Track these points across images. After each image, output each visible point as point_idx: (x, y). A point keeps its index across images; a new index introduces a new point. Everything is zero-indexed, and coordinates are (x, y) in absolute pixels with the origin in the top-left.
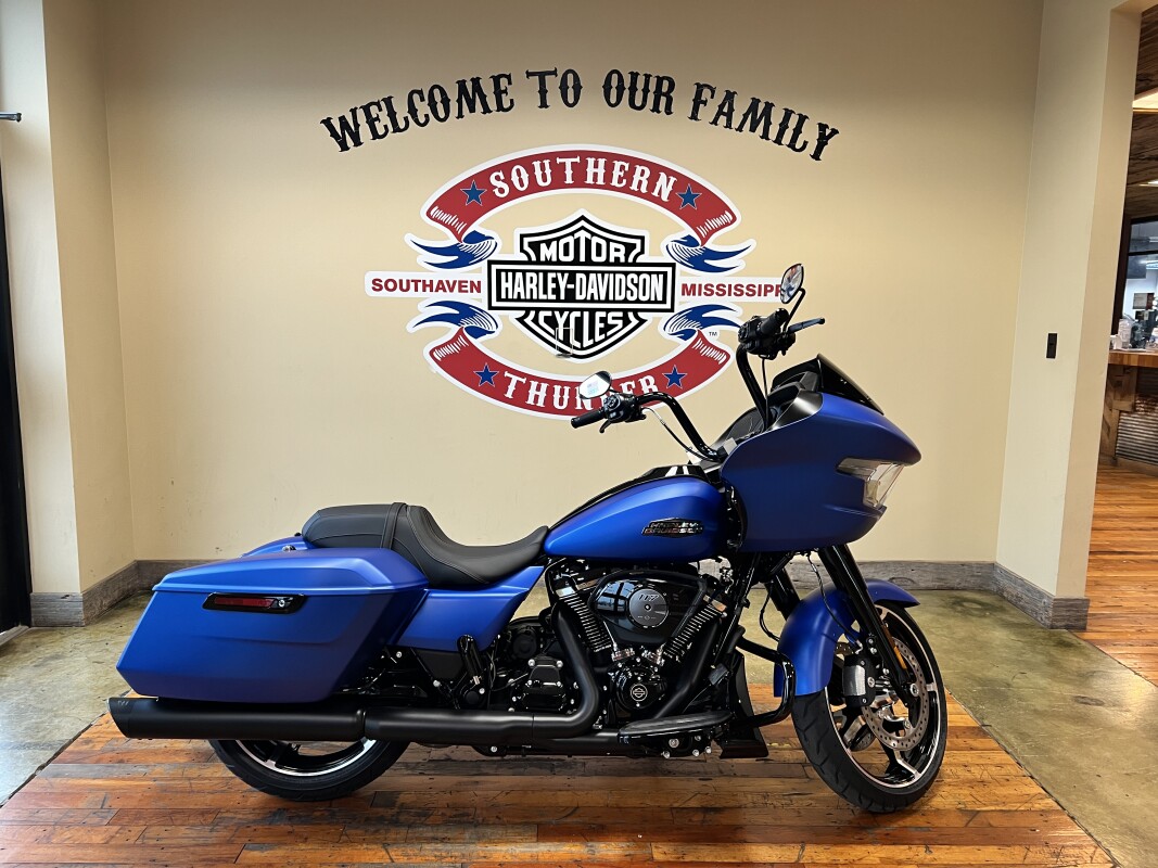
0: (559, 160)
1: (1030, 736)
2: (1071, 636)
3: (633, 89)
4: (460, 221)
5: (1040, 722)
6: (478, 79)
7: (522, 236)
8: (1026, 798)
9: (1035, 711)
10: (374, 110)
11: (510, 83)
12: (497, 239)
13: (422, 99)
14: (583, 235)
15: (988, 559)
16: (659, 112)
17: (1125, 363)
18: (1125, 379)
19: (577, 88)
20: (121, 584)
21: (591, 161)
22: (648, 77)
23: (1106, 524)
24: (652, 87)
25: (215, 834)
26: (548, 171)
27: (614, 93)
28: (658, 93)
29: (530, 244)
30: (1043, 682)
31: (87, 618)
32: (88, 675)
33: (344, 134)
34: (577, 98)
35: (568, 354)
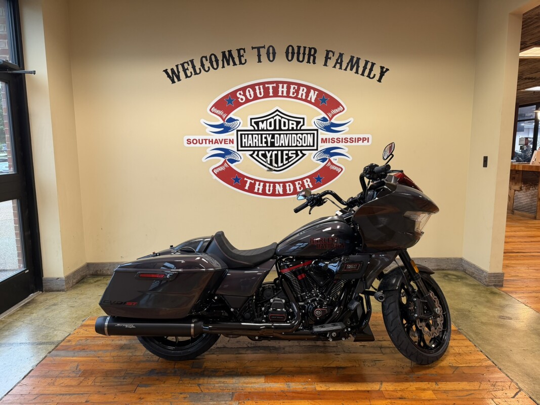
0: (267, 86)
1: (480, 333)
2: (496, 289)
3: (299, 53)
4: (224, 113)
5: (484, 327)
6: (231, 50)
7: (251, 119)
8: (479, 361)
9: (482, 322)
10: (186, 65)
11: (245, 52)
12: (240, 120)
13: (207, 60)
14: (277, 118)
15: (459, 256)
16: (310, 63)
17: (517, 169)
18: (517, 176)
19: (274, 54)
20: (81, 273)
21: (281, 85)
22: (305, 48)
23: (510, 240)
24: (307, 52)
25: (125, 380)
26: (262, 90)
27: (290, 55)
28: (310, 55)
29: (255, 122)
30: (485, 310)
31: (67, 288)
32: (68, 313)
33: (173, 76)
34: (274, 58)
35: (272, 170)
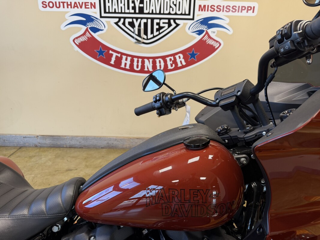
35: (140, 42)
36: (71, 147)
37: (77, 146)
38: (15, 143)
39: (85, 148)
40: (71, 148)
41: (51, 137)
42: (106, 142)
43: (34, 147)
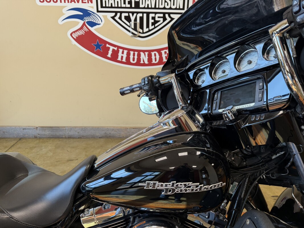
35: (136, 36)
36: (70, 137)
37: (75, 136)
38: (15, 135)
39: (83, 138)
40: (70, 139)
41: (50, 128)
42: (104, 132)
43: (33, 138)
